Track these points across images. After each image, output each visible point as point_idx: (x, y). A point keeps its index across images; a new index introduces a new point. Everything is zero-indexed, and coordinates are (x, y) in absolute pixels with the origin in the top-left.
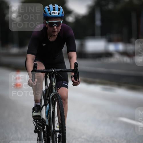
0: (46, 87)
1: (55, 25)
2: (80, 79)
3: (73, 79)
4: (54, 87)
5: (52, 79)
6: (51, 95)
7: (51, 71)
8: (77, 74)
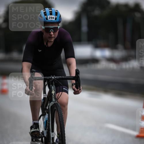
0: (44, 96)
1: (52, 30)
2: (81, 87)
3: (74, 87)
4: (53, 96)
5: (51, 87)
6: (50, 104)
7: (50, 78)
8: (78, 82)
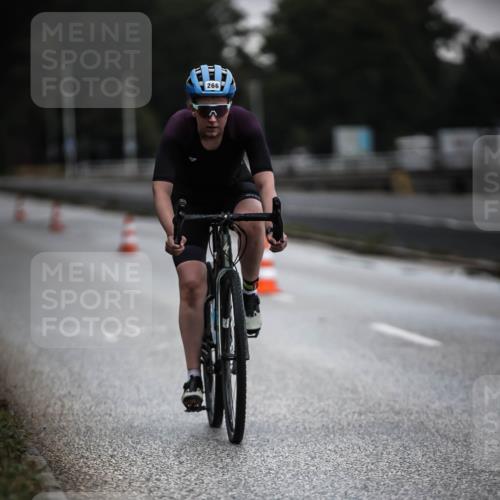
1: (213, 113)
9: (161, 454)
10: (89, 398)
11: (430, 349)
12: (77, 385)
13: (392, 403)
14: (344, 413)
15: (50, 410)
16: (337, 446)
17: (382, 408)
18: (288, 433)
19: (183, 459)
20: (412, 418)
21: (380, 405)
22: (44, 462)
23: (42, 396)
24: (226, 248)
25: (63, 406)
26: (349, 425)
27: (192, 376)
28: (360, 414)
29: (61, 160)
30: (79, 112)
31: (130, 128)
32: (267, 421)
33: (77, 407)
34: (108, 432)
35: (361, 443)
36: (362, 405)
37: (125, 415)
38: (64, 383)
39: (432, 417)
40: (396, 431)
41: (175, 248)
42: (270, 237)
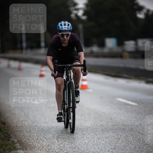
9: (52, 138)
10: (30, 121)
11: (135, 106)
12: (26, 117)
13: (123, 123)
14: (108, 126)
15: (18, 125)
16: (106, 136)
17: (120, 124)
18: (91, 132)
19: (59, 140)
20: (129, 127)
21: (119, 123)
22: (17, 141)
23: (16, 121)
24: (69, 75)
25: (22, 124)
26: (110, 129)
27: (59, 112)
28: (113, 126)
29: (21, 48)
30: (27, 34)
31: (42, 39)
32: (85, 128)
33: (26, 124)
34: (36, 132)
35: (113, 135)
36: (114, 123)
37: (41, 126)
38: (22, 117)
39: (135, 127)
40: (124, 131)
41: (54, 75)
42: (83, 71)
